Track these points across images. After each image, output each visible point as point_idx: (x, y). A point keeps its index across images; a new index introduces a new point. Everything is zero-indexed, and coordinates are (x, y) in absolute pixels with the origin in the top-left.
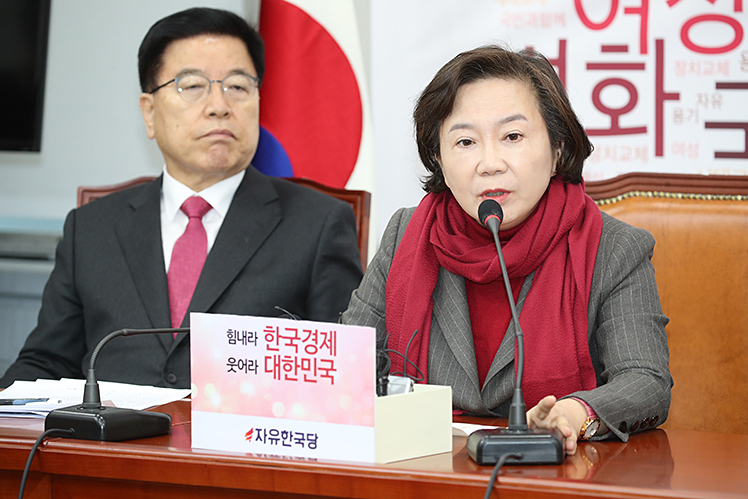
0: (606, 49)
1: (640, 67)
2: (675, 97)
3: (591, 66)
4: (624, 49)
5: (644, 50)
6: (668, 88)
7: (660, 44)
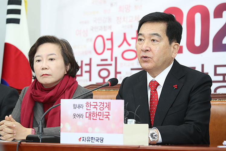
0: (102, 60)
1: (111, 65)
2: (120, 73)
3: (98, 65)
4: (106, 60)
5: (112, 60)
6: (118, 70)
7: (116, 58)
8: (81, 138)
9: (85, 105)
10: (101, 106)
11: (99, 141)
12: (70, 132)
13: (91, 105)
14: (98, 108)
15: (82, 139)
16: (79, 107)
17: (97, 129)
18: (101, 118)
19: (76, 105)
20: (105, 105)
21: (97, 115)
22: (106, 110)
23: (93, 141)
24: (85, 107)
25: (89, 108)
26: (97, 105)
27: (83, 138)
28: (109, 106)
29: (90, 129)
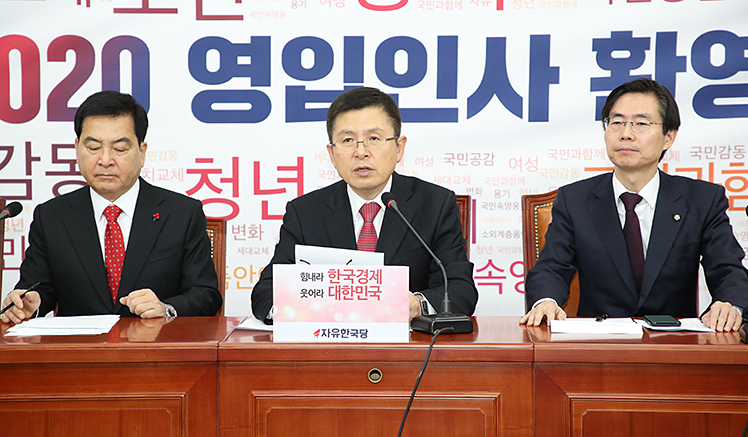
8: (319, 331)
9: (326, 275)
10: (362, 277)
11: (359, 335)
12: (294, 321)
13: (339, 275)
14: (356, 279)
15: (321, 333)
16: (315, 277)
17: (353, 316)
18: (362, 296)
19: (308, 275)
20: (370, 275)
21: (352, 291)
22: (373, 282)
23: (345, 335)
24: (327, 278)
25: (334, 280)
26: (352, 275)
27: (324, 330)
28: (378, 276)
29: (338, 316)
